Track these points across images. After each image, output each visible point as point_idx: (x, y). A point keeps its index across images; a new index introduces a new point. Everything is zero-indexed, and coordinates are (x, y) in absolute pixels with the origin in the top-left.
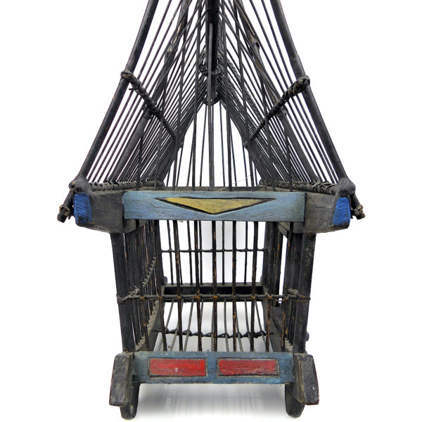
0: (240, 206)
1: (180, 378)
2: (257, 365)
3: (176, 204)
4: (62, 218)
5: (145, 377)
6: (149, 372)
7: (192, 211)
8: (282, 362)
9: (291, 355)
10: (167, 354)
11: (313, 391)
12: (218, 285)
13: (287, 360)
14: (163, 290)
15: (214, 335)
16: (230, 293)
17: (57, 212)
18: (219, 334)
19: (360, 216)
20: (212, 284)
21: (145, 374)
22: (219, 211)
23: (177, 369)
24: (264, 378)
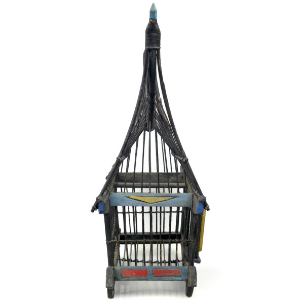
0: (163, 200)
1: (136, 278)
2: (171, 271)
3: (134, 199)
4: (93, 211)
5: (120, 277)
6: (121, 275)
7: (141, 202)
8: (183, 270)
9: (187, 267)
10: (129, 267)
11: (194, 282)
12: (153, 234)
13: (185, 270)
14: (119, 237)
15: (151, 262)
16: (159, 239)
17: (91, 208)
18: (154, 261)
19: (208, 210)
20: (150, 233)
21: (120, 276)
22: (154, 202)
23: (134, 274)
24: (174, 278)
